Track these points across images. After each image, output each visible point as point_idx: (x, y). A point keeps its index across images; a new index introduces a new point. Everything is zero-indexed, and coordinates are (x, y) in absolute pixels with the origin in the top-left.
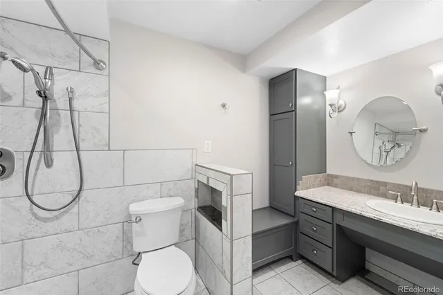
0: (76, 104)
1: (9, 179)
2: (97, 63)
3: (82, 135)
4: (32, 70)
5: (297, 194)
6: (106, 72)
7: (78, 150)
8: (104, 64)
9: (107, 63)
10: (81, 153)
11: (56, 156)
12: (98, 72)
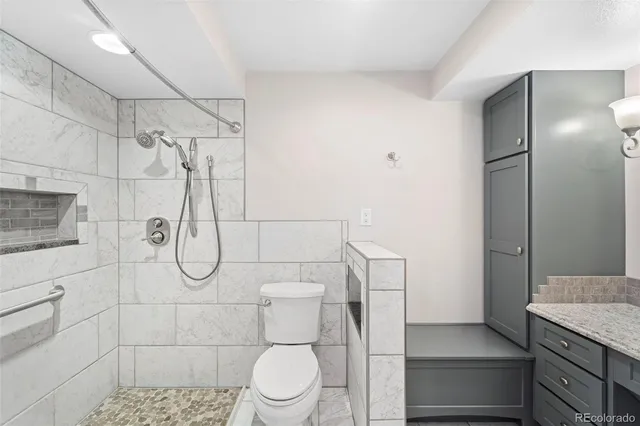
0: (215, 171)
1: (166, 246)
2: (232, 126)
3: (220, 205)
4: (176, 144)
5: (531, 307)
6: (241, 134)
7: (216, 220)
8: (239, 124)
9: (242, 124)
10: (219, 223)
11: (199, 226)
12: (235, 135)
